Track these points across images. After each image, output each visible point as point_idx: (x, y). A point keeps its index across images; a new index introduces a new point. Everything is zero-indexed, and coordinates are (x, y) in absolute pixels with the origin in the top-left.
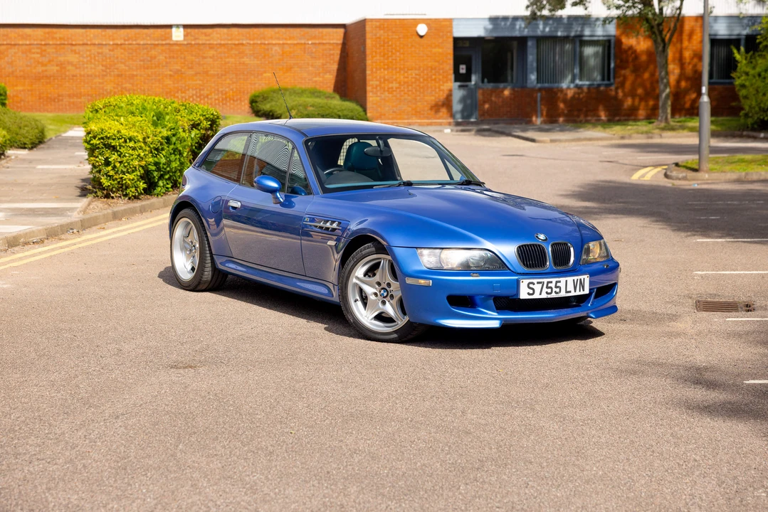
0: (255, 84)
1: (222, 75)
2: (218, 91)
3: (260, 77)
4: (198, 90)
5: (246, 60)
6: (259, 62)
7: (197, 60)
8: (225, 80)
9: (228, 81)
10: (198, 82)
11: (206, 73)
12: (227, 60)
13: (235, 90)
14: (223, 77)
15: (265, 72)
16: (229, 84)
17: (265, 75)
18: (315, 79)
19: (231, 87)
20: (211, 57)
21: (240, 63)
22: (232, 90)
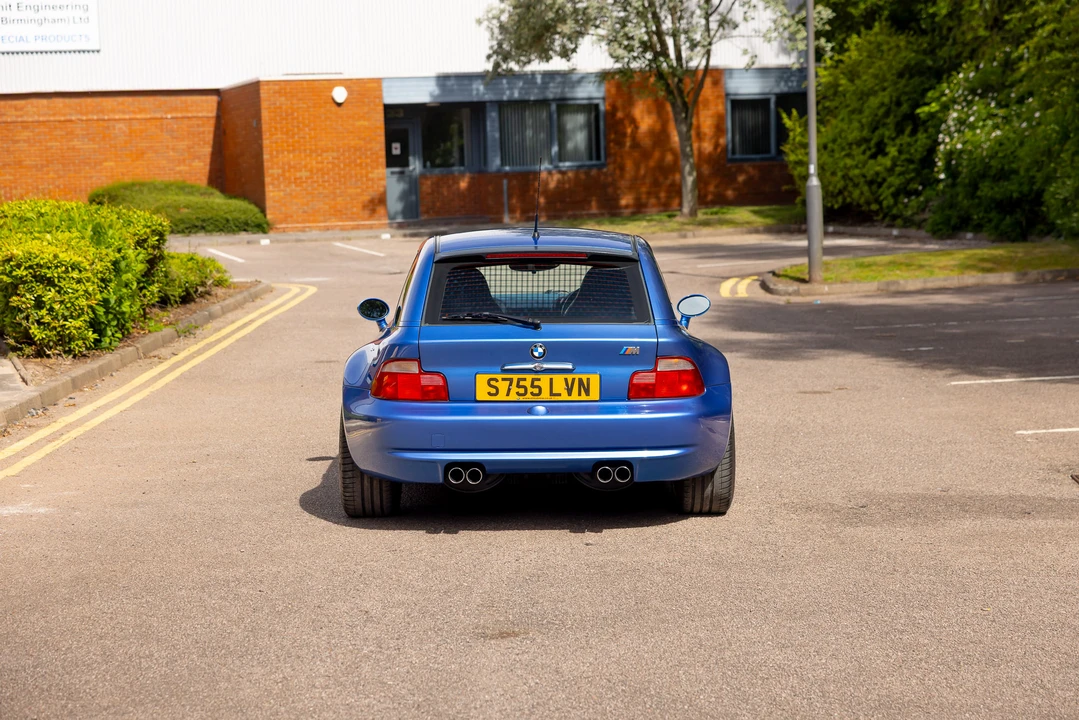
0: (91, 177)
1: (42, 166)
2: (38, 189)
3: (98, 168)
4: (8, 189)
5: (76, 143)
6: (96, 146)
7: (5, 145)
8: (48, 173)
9: (51, 175)
10: (8, 177)
11: (19, 163)
12: (49, 144)
13: (62, 187)
14: (45, 169)
15: (106, 160)
16: (53, 178)
17: (106, 164)
18: (178, 169)
19: (57, 183)
20: (25, 141)
21: (68, 149)
22: (58, 187)
